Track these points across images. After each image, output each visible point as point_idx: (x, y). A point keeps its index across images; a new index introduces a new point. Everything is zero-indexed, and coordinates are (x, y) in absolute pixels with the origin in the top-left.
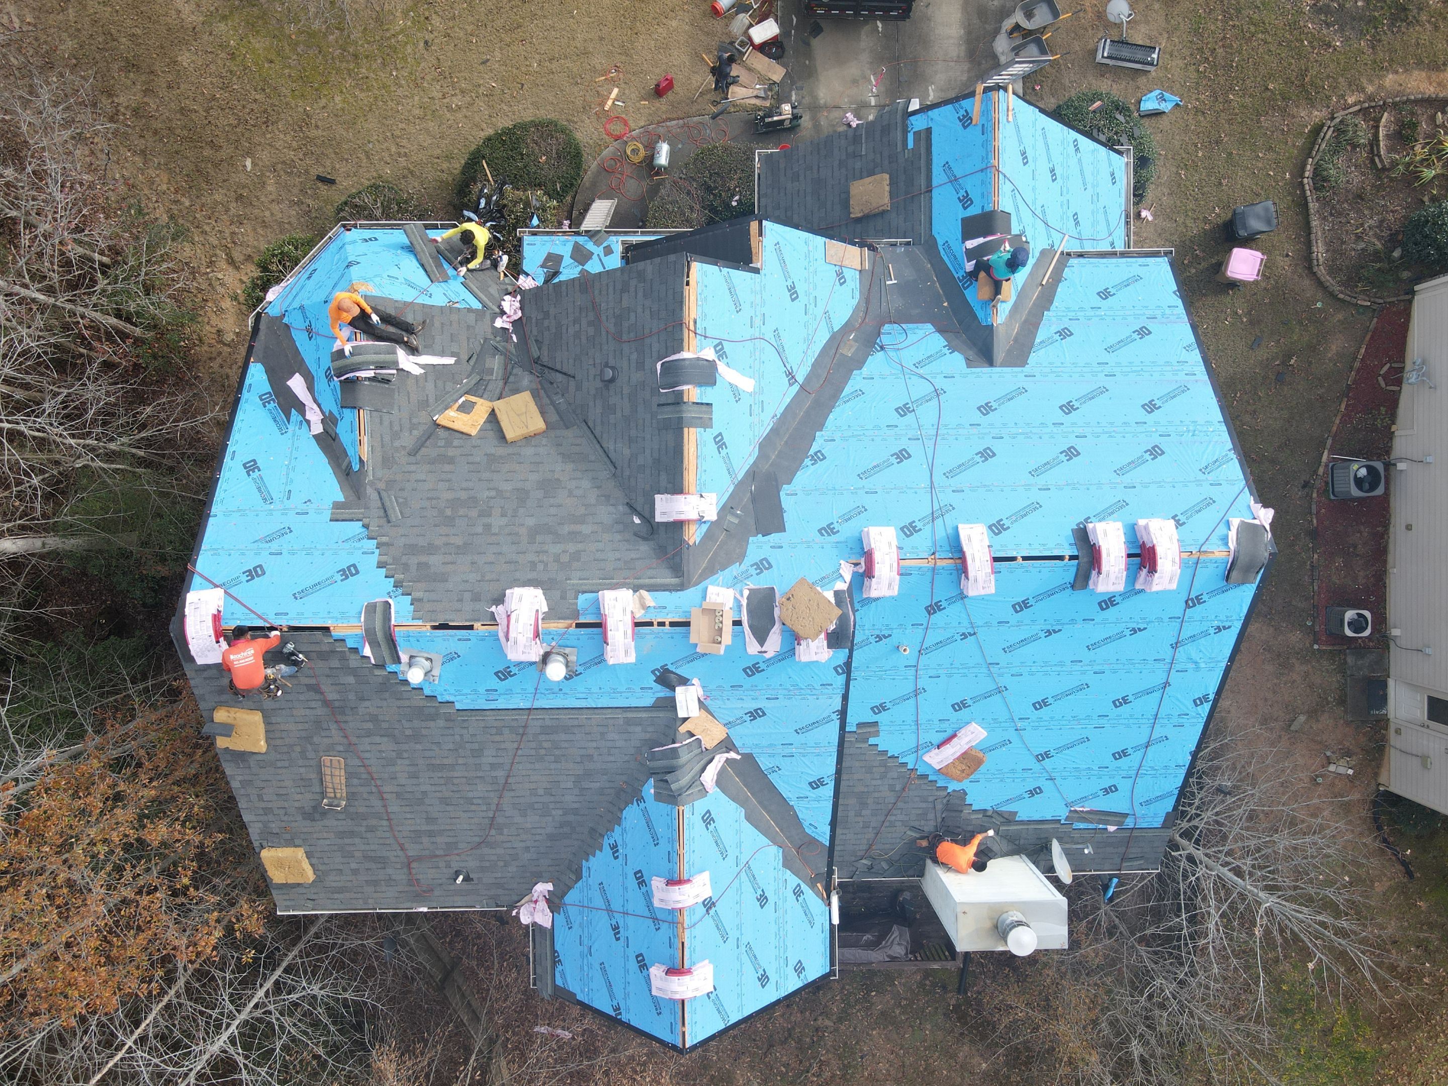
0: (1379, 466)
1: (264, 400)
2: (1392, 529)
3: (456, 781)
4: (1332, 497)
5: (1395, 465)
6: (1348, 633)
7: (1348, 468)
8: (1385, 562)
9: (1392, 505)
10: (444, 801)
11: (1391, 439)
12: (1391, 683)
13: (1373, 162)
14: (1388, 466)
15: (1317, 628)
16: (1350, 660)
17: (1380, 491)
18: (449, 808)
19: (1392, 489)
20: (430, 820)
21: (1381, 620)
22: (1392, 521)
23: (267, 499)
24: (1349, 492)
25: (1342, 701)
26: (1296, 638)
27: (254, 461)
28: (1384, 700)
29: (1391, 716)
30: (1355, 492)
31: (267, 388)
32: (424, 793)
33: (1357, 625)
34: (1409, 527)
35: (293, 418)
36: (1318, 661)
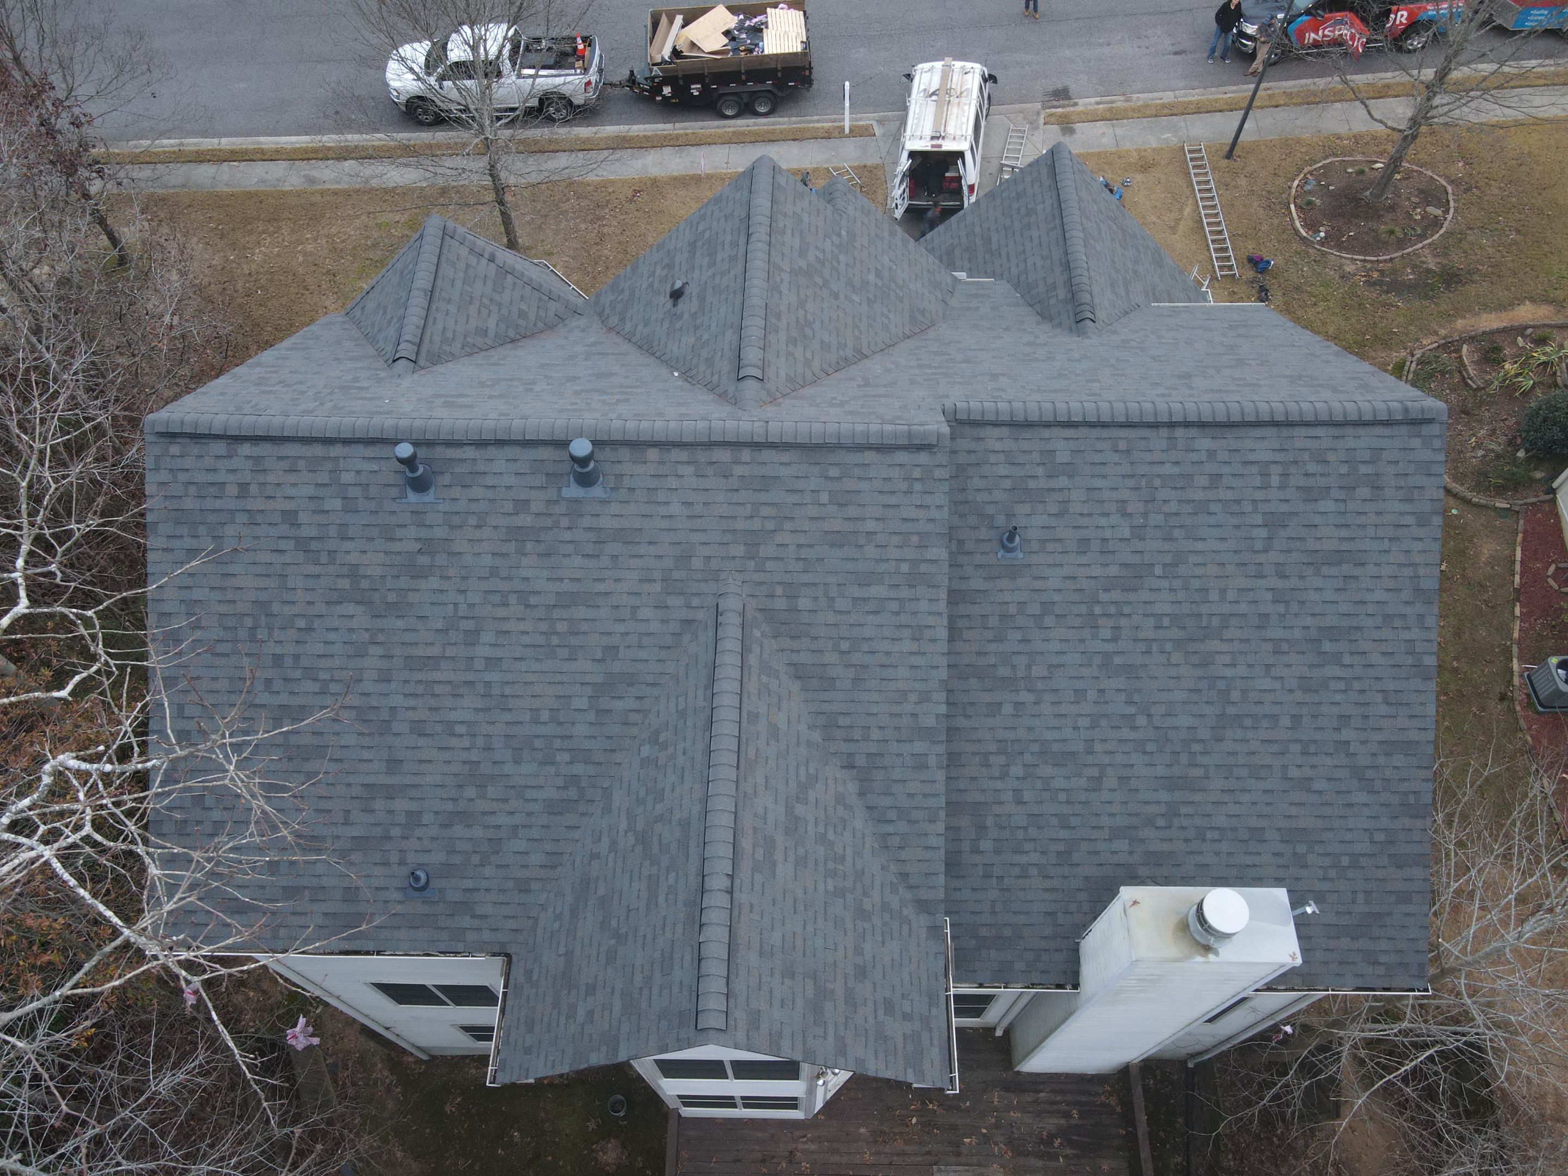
3: (438, 689)
4: (1540, 709)
10: (418, 728)
13: (1467, 385)
18: (421, 742)
20: (394, 764)
32: (393, 709)
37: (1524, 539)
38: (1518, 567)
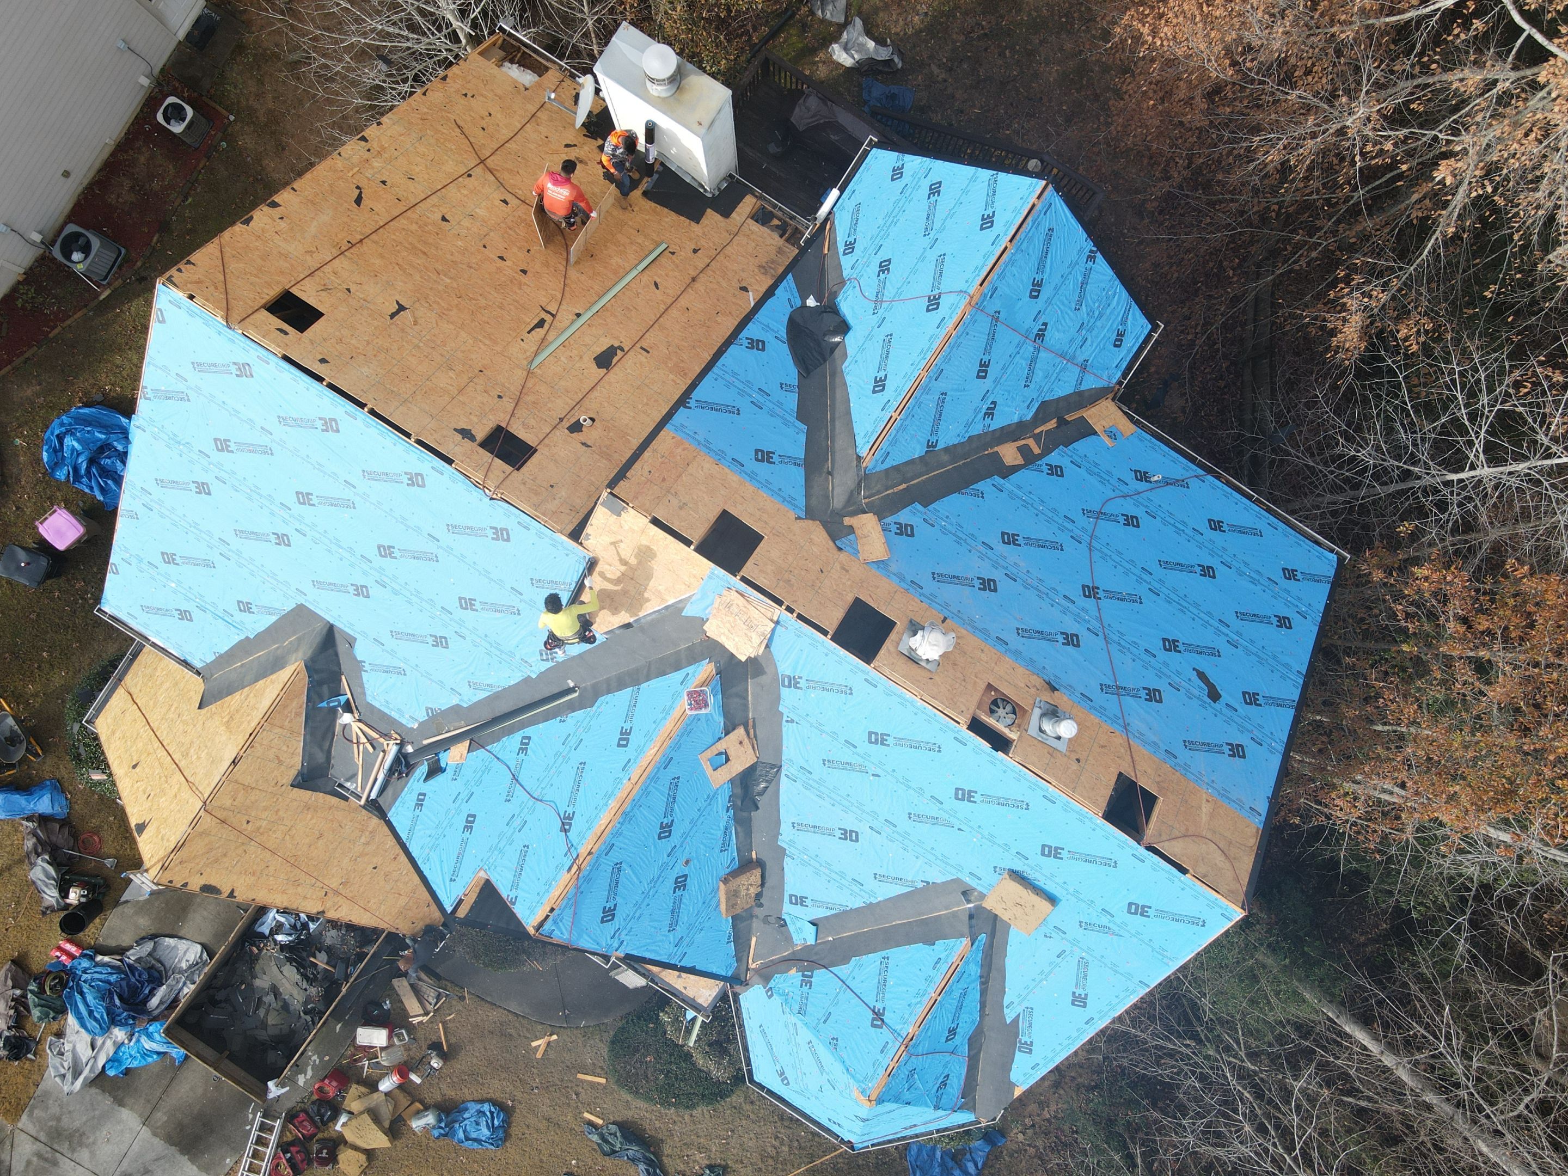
0: (57, 252)
1: (1028, 1048)
2: (86, 182)
4: (123, 251)
5: (42, 242)
6: (190, 112)
7: (88, 270)
8: (113, 154)
9: (70, 206)
11: (31, 268)
12: (181, 35)
14: (48, 243)
15: (220, 135)
16: (207, 83)
17: (72, 228)
19: (61, 220)
21: (151, 103)
22: (80, 189)
23: (1083, 965)
24: (102, 246)
25: (240, 48)
26: (247, 140)
27: (1073, 1004)
28: (201, 22)
30: (96, 243)
31: (1018, 1056)
33: (175, 113)
34: (66, 174)
35: (1014, 1015)
36: (239, 102)
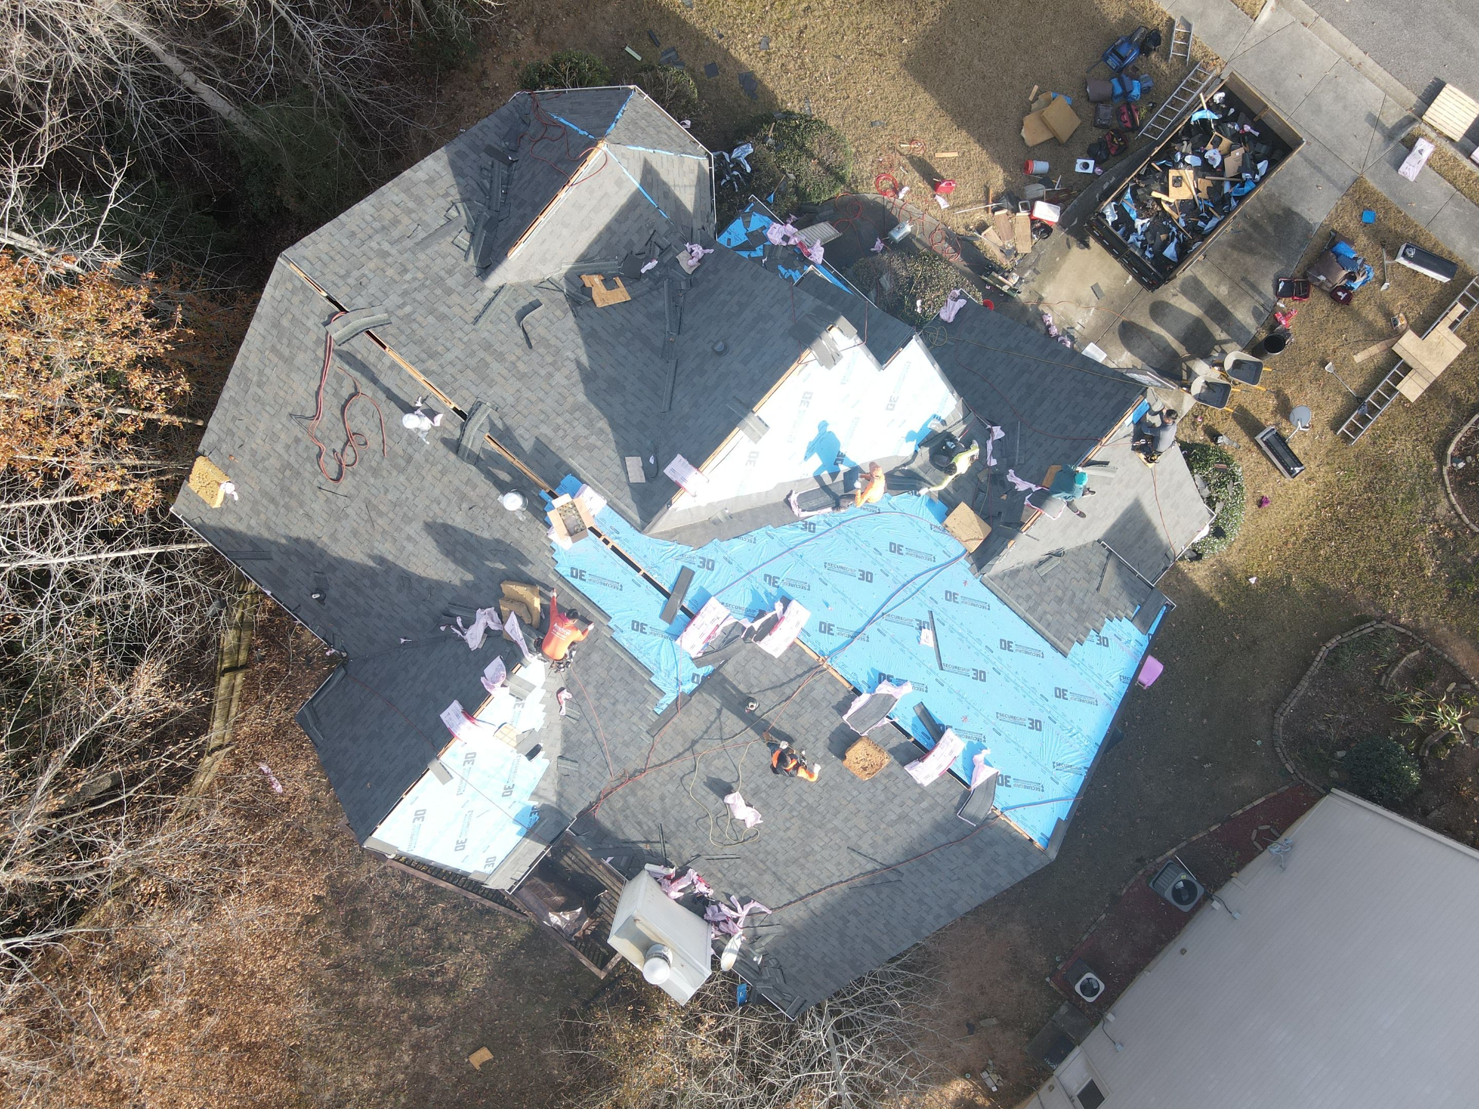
0: (1200, 890)
2: (1171, 944)
4: (1151, 885)
5: (1212, 900)
6: (1078, 988)
8: (1148, 963)
9: (1188, 926)
11: (1227, 881)
12: (1077, 1050)
13: (1380, 676)
14: (1208, 897)
15: (1060, 967)
16: (1063, 1010)
17: (1186, 908)
19: (1196, 915)
21: (1108, 1000)
22: (1177, 938)
24: (1164, 890)
25: (1031, 1034)
26: (1039, 960)
28: (1060, 1058)
29: (1056, 1073)
30: (1168, 894)
33: (1088, 988)
34: (1183, 952)
36: (1040, 991)
37: (1274, 797)
38: (1248, 807)
